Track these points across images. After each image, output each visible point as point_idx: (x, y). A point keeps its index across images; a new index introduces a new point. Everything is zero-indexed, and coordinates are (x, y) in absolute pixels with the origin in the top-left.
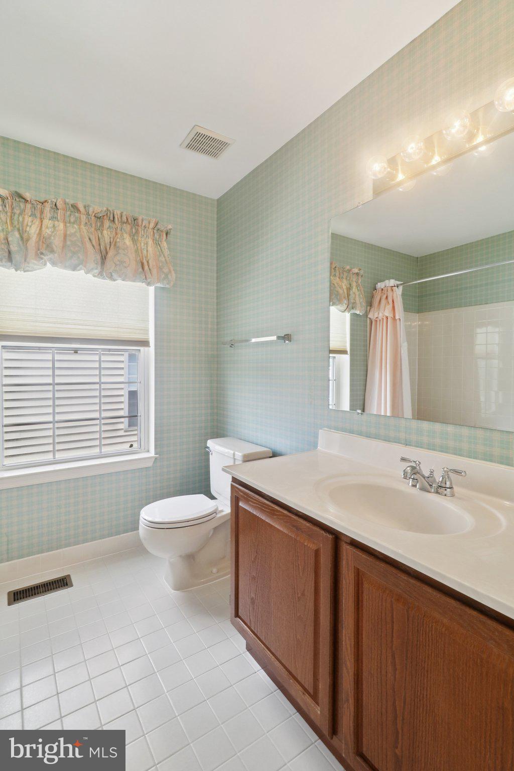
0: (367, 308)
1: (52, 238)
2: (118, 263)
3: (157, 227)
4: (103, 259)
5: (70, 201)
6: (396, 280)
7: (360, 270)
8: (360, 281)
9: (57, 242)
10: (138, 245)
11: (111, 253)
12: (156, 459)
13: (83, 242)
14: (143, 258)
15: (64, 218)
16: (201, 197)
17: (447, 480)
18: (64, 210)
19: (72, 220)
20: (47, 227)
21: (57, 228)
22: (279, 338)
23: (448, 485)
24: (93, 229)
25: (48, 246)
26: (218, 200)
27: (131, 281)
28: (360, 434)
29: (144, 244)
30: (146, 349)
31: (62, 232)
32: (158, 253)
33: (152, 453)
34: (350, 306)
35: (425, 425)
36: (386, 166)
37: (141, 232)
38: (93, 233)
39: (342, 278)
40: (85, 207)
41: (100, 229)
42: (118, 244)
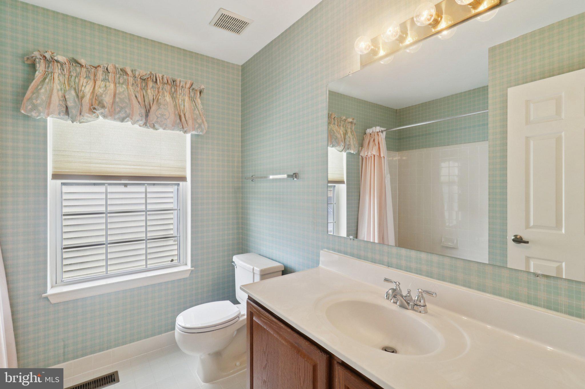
0: (359, 148)
1: (104, 96)
2: (159, 116)
3: (192, 87)
4: (147, 112)
5: (120, 66)
6: (381, 127)
7: (353, 119)
8: (353, 128)
9: (107, 99)
10: (177, 101)
11: (154, 108)
12: (192, 271)
13: (129, 100)
14: (180, 112)
15: (115, 79)
16: (229, 63)
17: (421, 299)
18: (114, 73)
19: (121, 81)
20: (100, 87)
21: (108, 88)
22: (289, 176)
23: (422, 303)
24: (139, 89)
25: (100, 103)
26: (242, 66)
27: (171, 130)
28: (352, 255)
29: (182, 100)
30: (184, 183)
31: (113, 91)
32: (193, 107)
33: (189, 267)
34: (346, 147)
35: (403, 251)
36: (370, 44)
37: (179, 91)
38: (139, 92)
39: (340, 125)
40: (132, 71)
41: (145, 88)
42: (159, 101)
